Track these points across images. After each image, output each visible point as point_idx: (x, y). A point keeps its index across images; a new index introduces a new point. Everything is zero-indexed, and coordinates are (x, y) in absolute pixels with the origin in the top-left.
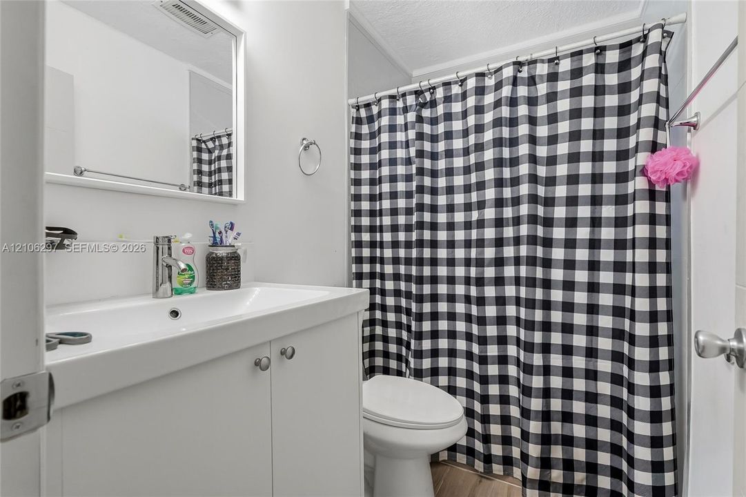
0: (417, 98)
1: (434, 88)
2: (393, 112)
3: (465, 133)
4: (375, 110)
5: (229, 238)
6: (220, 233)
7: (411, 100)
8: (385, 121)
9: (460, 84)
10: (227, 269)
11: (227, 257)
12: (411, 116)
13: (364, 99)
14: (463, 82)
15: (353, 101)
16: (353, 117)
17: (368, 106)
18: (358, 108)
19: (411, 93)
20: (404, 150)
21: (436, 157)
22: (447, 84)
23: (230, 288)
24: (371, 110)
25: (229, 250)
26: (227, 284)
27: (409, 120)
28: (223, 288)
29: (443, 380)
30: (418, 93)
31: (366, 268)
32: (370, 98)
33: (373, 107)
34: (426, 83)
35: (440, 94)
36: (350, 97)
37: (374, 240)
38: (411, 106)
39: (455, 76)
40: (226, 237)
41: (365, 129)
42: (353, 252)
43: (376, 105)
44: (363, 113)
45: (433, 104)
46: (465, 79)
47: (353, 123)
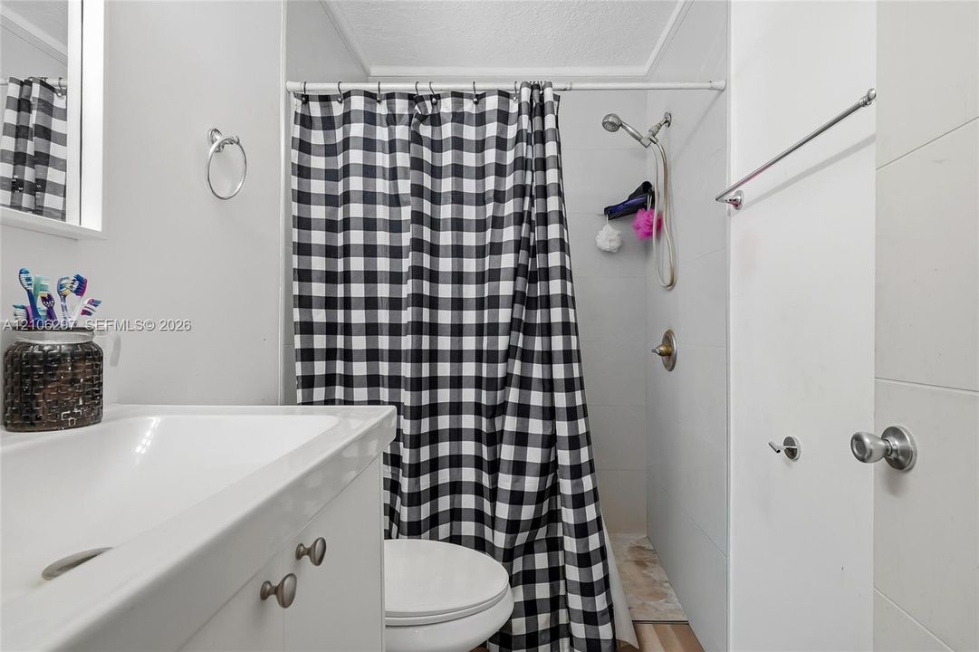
0: (411, 106)
1: (438, 97)
2: (370, 118)
3: (480, 173)
4: (338, 109)
5: (71, 311)
6: (48, 299)
7: (401, 106)
8: (357, 130)
9: (475, 100)
10: (73, 381)
11: (73, 355)
12: (402, 132)
13: (316, 88)
14: (480, 98)
15: (298, 86)
16: (296, 113)
17: (325, 99)
18: (306, 99)
19: (402, 96)
20: (387, 182)
21: (438, 199)
22: (458, 95)
23: (82, 422)
24: (330, 107)
25: (76, 338)
26: (72, 414)
27: (398, 136)
28: (60, 425)
29: (444, 530)
30: (413, 99)
31: (320, 368)
32: (330, 88)
33: (335, 104)
34: (426, 86)
35: (446, 106)
36: (289, 78)
37: (333, 321)
38: (401, 116)
39: (471, 86)
40: (64, 308)
41: (317, 137)
42: (298, 342)
43: (341, 102)
44: (316, 110)
45: (436, 120)
46: (483, 96)
47: (295, 123)
